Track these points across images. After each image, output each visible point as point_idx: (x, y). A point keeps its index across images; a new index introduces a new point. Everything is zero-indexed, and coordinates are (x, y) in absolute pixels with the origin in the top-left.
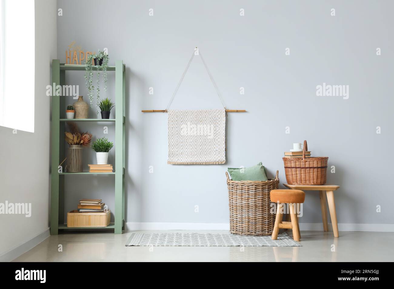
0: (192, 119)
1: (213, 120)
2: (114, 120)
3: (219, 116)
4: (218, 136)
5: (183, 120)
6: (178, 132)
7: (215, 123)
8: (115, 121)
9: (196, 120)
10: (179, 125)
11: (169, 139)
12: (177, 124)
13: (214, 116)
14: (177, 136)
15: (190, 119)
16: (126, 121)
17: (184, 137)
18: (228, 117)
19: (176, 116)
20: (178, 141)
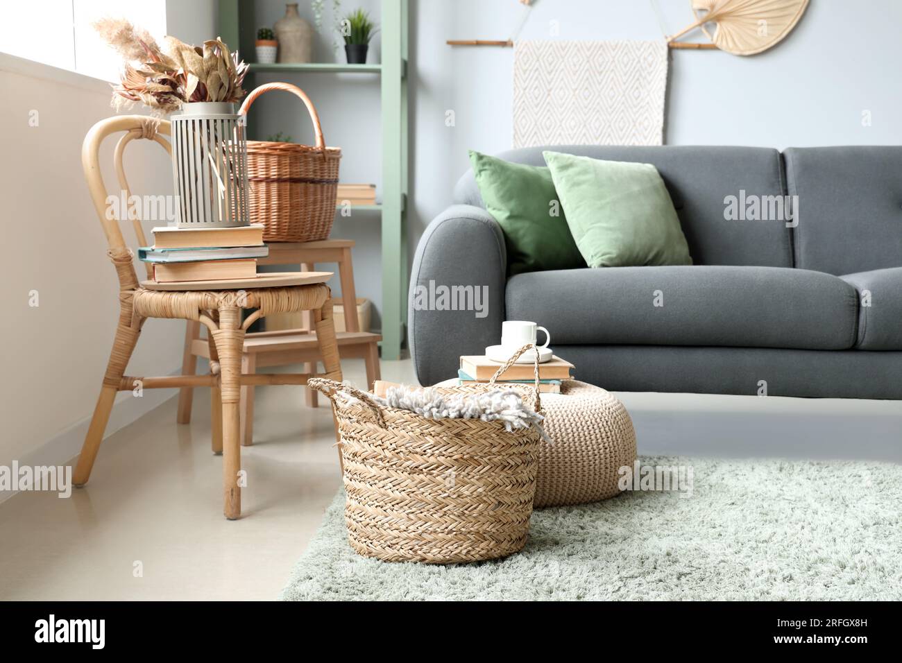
0: (577, 67)
1: (631, 70)
2: (376, 66)
3: (650, 59)
4: (645, 113)
5: (554, 67)
6: (539, 99)
7: (638, 79)
8: (378, 71)
9: (588, 70)
10: (541, 81)
11: (514, 116)
12: (537, 78)
13: (637, 60)
14: (536, 110)
15: (573, 67)
16: (409, 73)
17: (554, 114)
18: (675, 63)
19: (535, 56)
20: (538, 123)
